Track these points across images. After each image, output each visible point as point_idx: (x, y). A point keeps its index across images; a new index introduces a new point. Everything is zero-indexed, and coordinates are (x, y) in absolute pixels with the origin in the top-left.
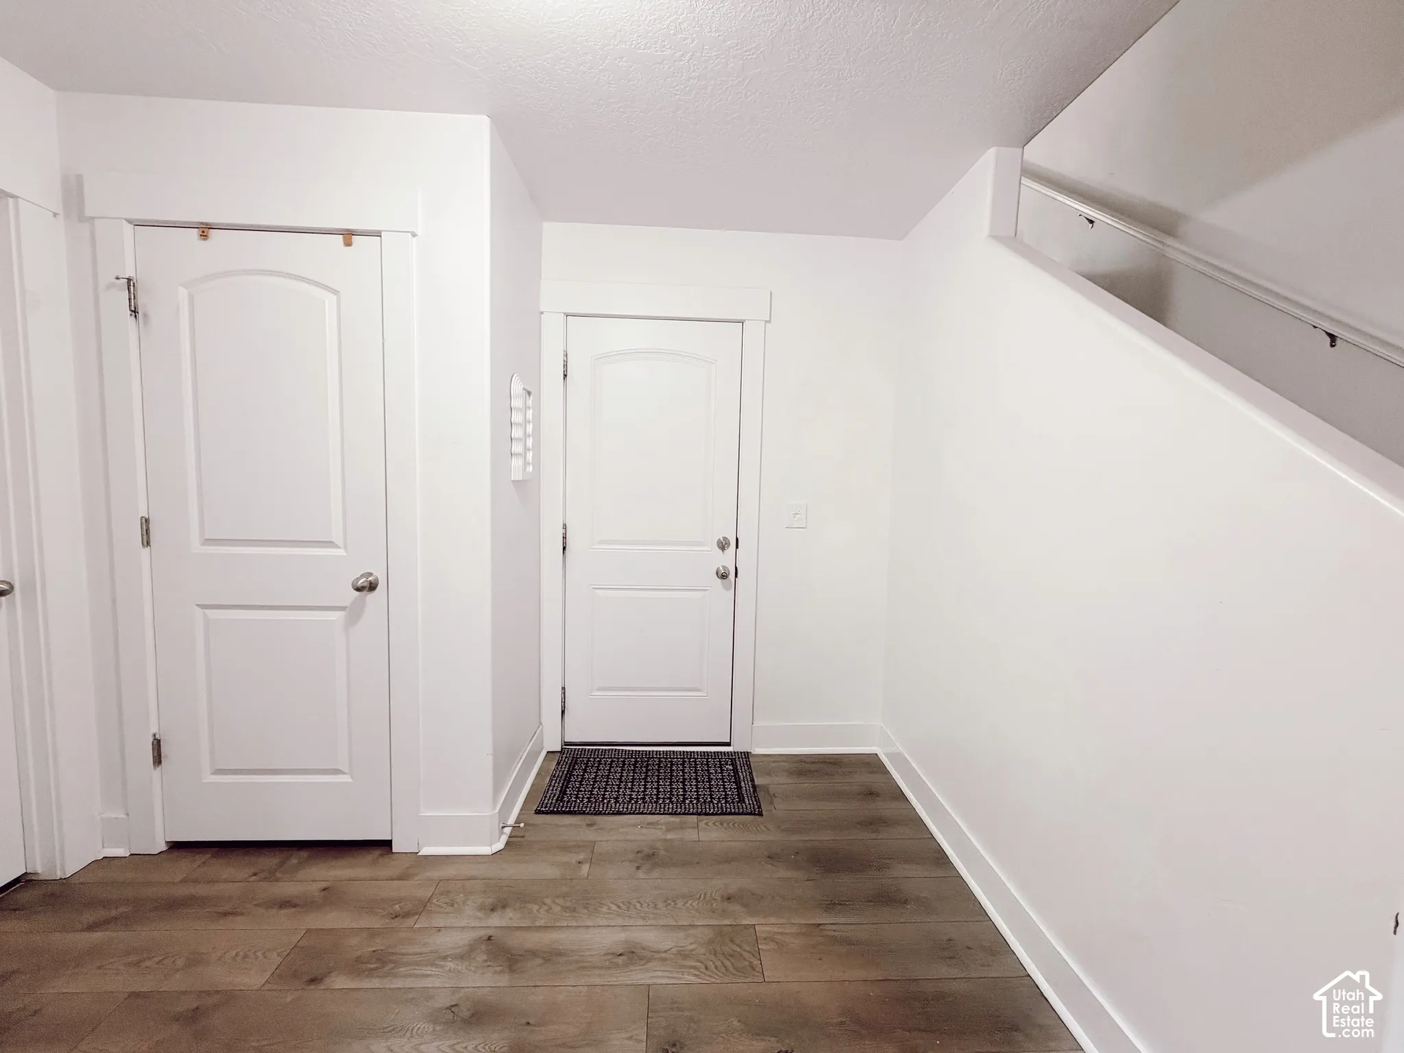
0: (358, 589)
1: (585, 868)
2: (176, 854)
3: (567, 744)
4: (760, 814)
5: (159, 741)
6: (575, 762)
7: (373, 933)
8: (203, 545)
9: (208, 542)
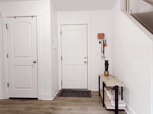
0: (34, 62)
1: (64, 102)
2: (10, 99)
3: (62, 89)
4: (91, 97)
5: (8, 84)
6: (63, 91)
7: (36, 106)
8: (14, 57)
9: (15, 57)
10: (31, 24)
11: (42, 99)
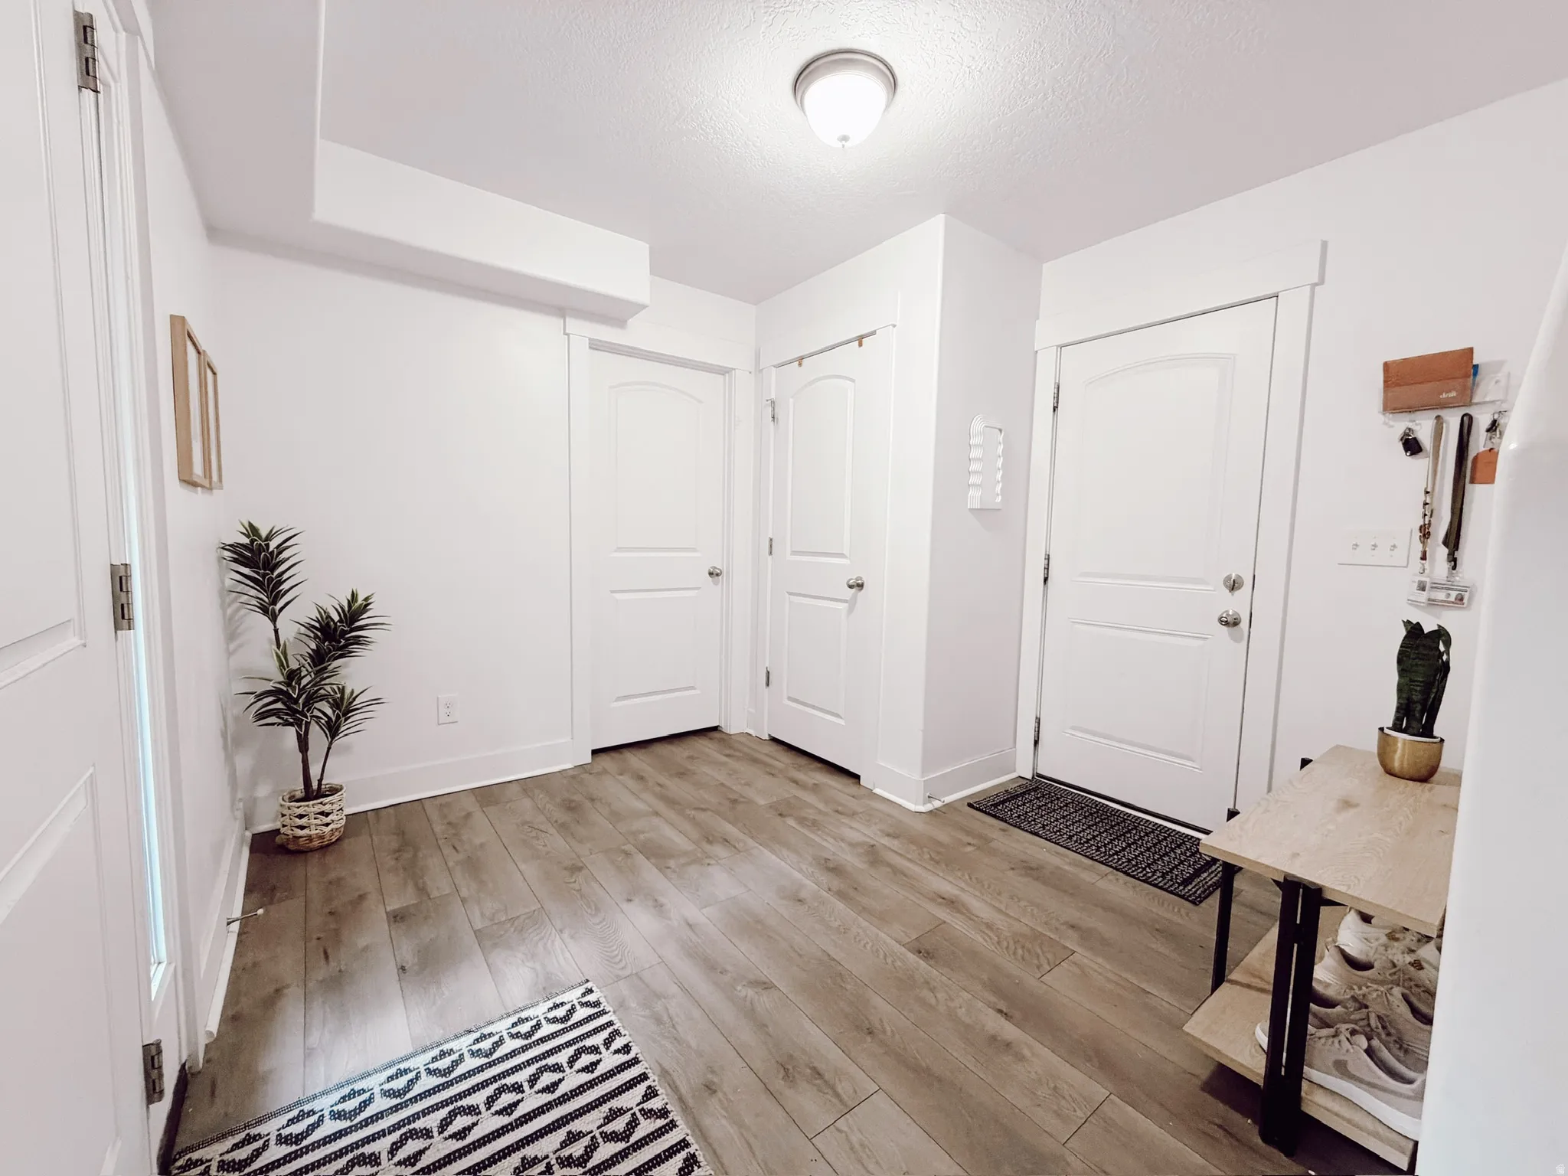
0: (850, 587)
3: (1039, 775)
4: (1196, 904)
5: (768, 672)
7: (820, 812)
8: (791, 554)
9: (794, 553)
10: (853, 381)
11: (877, 791)
